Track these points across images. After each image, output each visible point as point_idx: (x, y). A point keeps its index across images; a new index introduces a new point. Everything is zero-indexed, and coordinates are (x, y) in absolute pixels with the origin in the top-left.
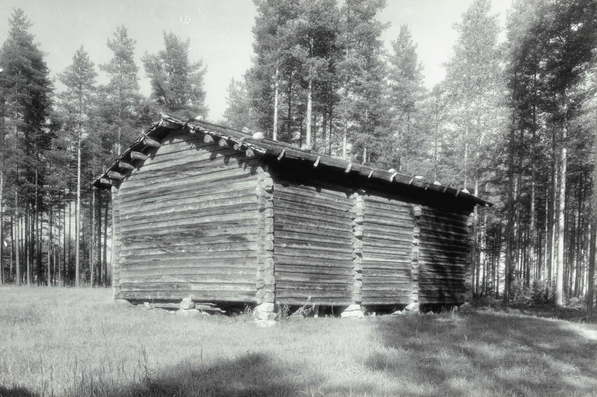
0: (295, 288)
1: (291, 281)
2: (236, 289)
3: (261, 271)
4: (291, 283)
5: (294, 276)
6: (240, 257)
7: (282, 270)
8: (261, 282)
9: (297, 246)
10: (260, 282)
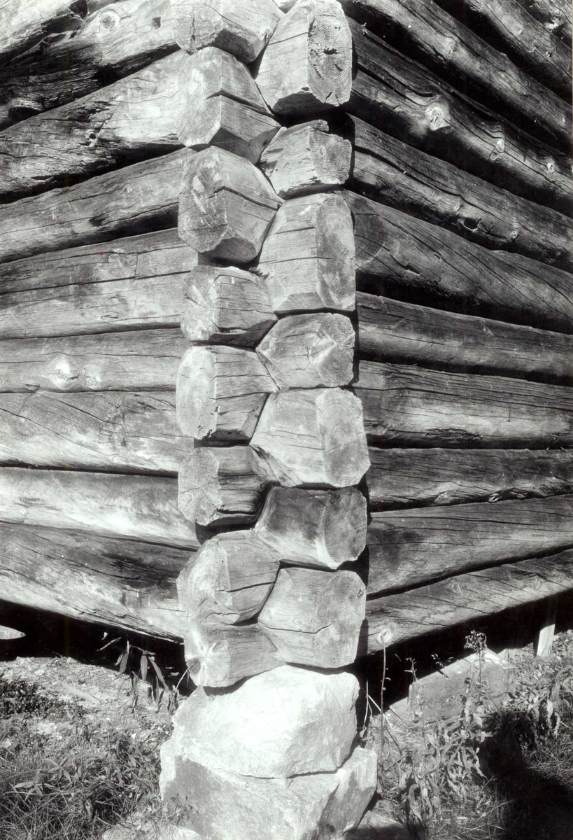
0: (492, 489)
1: (470, 442)
2: (35, 515)
3: (221, 338)
4: (469, 457)
5: (488, 399)
6: (48, 236)
7: (412, 341)
8: (232, 458)
9: (516, 160)
10: (218, 458)
